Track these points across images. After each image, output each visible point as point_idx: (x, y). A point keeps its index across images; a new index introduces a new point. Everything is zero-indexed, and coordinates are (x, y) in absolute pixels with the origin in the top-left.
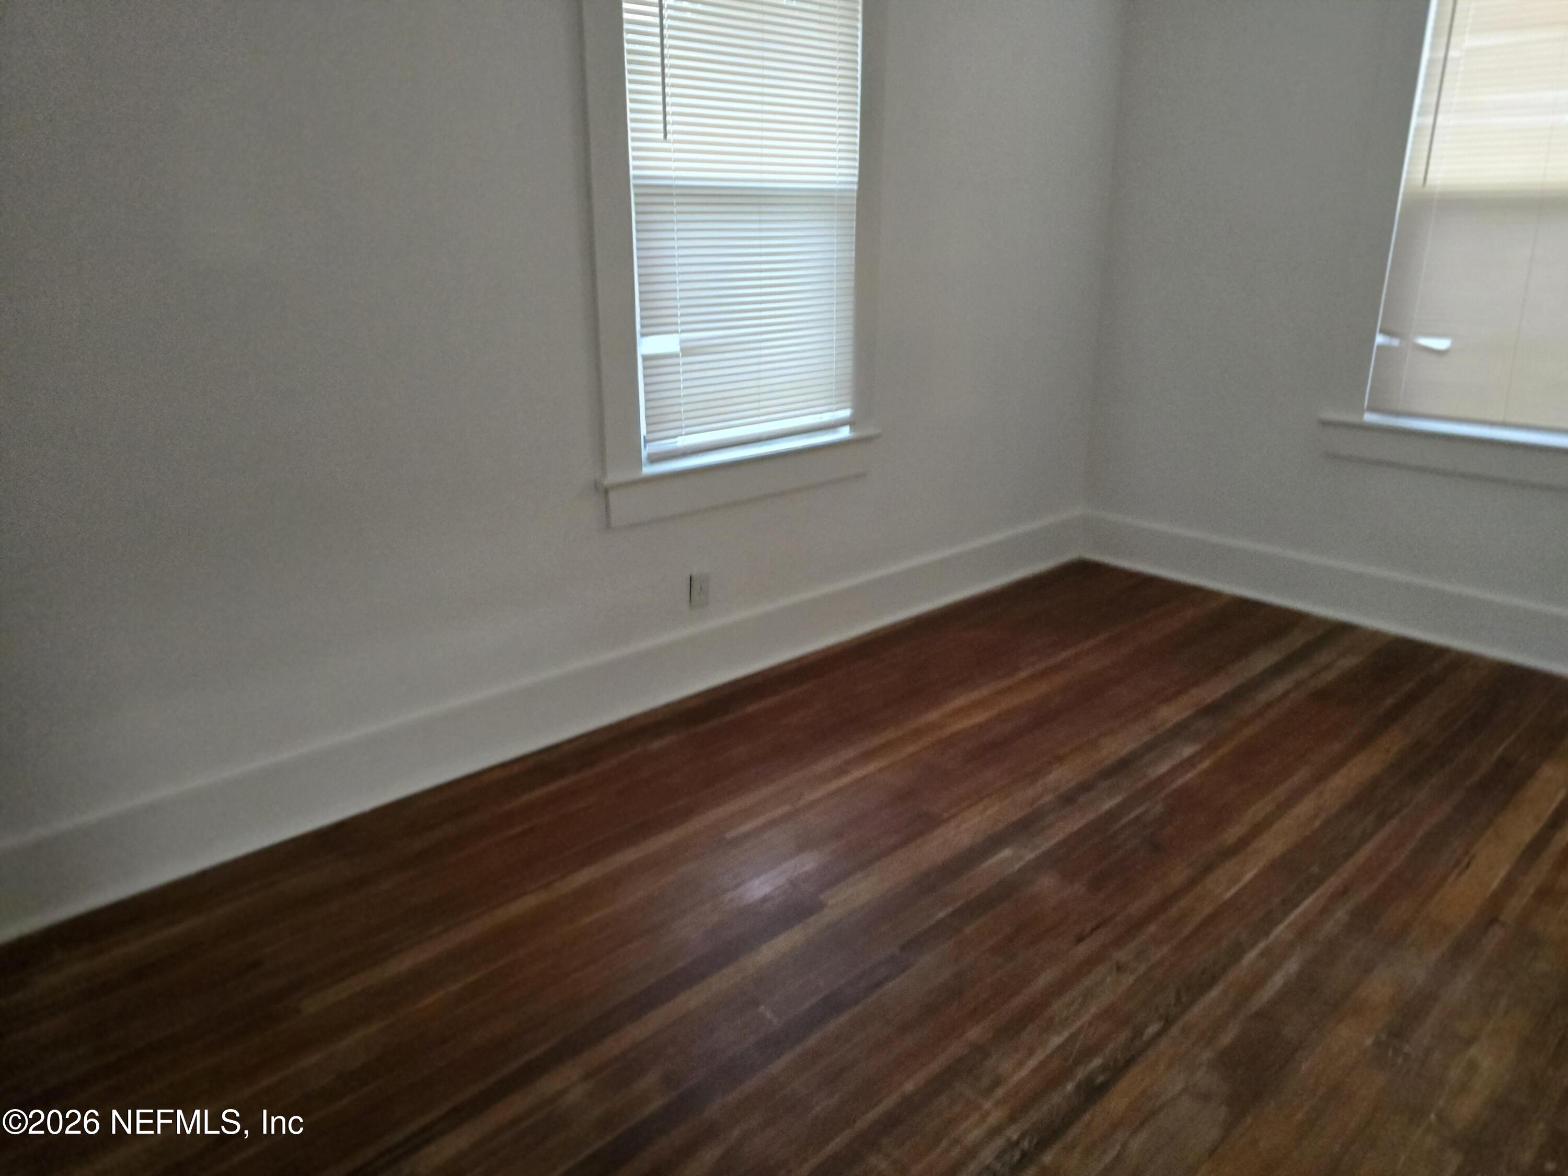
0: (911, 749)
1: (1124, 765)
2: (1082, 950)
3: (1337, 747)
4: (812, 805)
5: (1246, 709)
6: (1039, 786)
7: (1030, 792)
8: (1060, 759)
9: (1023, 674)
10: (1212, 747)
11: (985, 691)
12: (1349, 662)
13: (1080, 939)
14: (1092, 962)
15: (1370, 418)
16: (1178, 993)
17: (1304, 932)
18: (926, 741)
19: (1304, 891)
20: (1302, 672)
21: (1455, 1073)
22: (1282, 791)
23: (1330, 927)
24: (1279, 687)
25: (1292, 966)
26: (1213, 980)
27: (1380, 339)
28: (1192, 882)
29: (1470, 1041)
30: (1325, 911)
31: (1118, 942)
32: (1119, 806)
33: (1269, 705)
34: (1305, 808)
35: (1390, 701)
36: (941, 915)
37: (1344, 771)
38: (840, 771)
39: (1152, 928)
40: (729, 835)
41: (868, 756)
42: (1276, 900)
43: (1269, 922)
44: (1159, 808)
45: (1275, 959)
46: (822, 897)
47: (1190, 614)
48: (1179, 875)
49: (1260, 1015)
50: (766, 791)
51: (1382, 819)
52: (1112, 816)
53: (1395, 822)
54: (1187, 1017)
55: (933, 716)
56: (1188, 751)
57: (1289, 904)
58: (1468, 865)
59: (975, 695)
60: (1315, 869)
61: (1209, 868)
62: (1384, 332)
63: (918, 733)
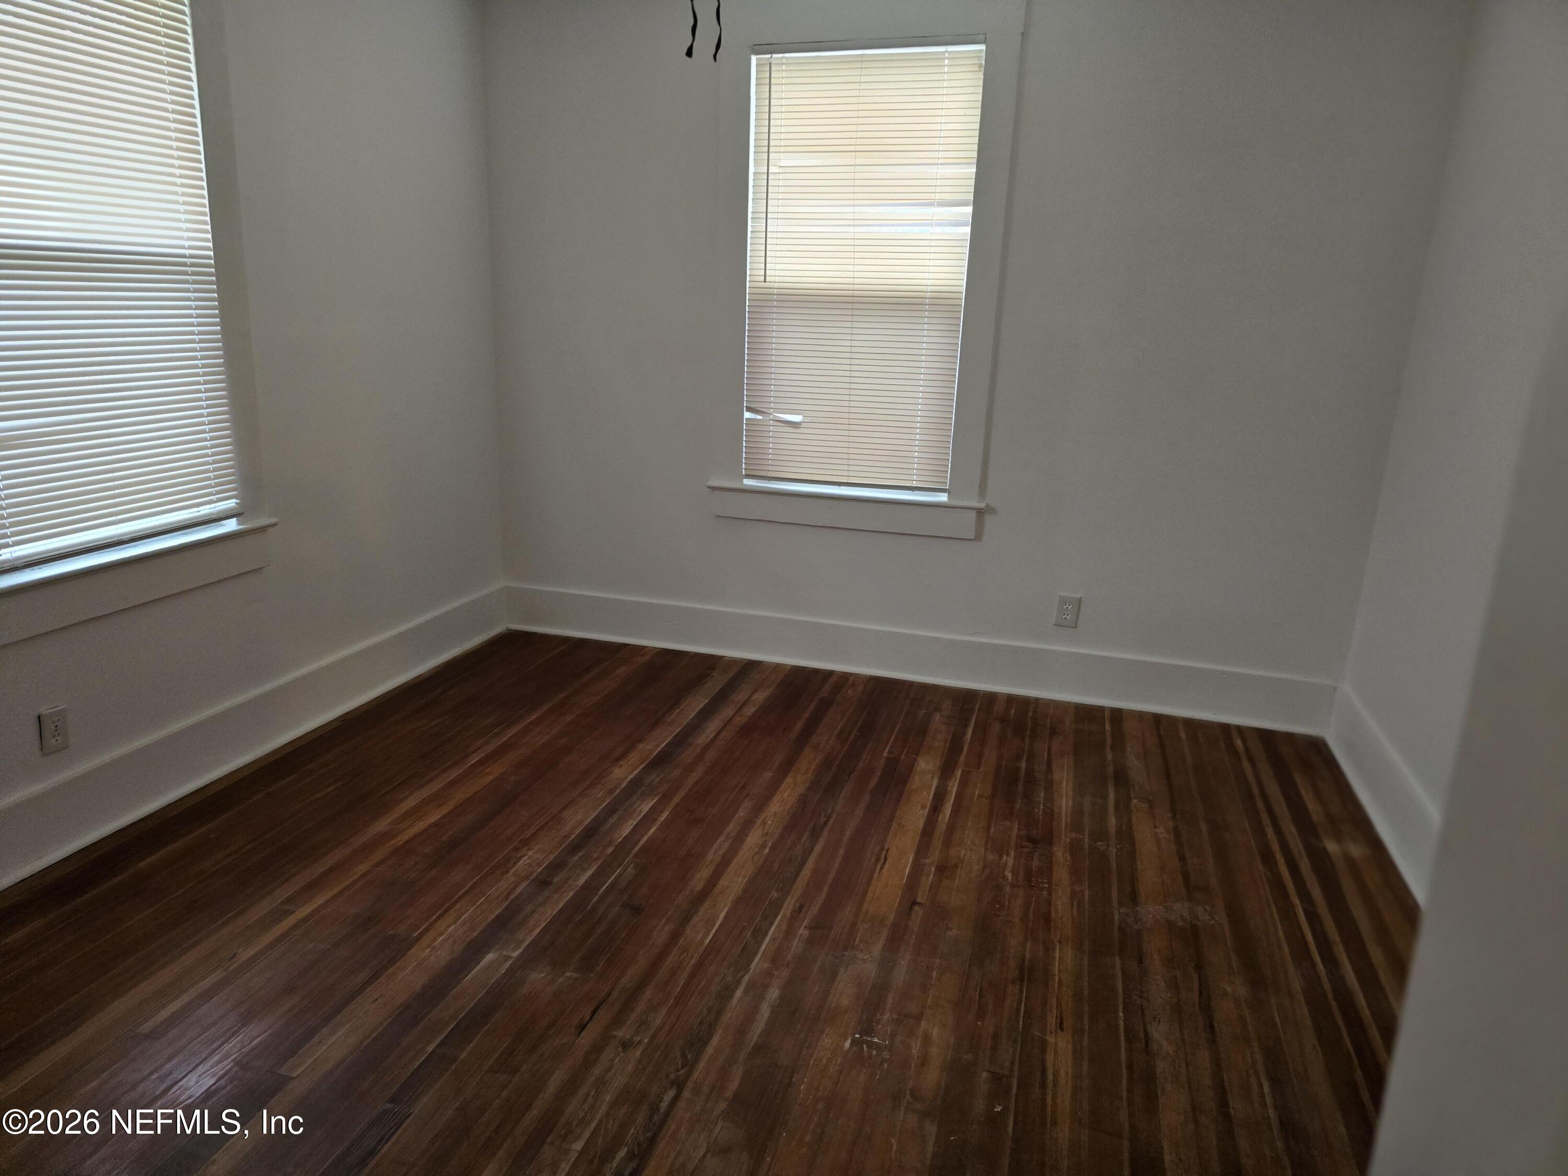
0: (362, 868)
1: (591, 832)
2: (586, 1040)
3: (768, 775)
4: (252, 961)
5: (687, 756)
6: (511, 877)
7: (504, 884)
8: (526, 843)
9: (474, 759)
10: (666, 798)
11: (435, 786)
12: (760, 697)
13: (582, 1027)
14: (597, 1049)
15: (748, 482)
16: (684, 1056)
17: (776, 958)
18: (379, 855)
19: (768, 918)
20: (727, 712)
21: (916, 1049)
22: (732, 827)
23: (796, 945)
24: (711, 728)
25: (774, 994)
26: (711, 1028)
27: (747, 415)
28: (675, 936)
29: (919, 1018)
30: (790, 932)
31: (618, 1020)
32: (592, 877)
33: (707, 748)
34: (753, 838)
35: (799, 726)
36: (430, 1048)
37: (777, 798)
38: (280, 914)
39: (648, 994)
40: (146, 1028)
41: (312, 887)
42: (749, 934)
43: (747, 954)
44: (631, 870)
45: (758, 990)
46: (283, 1071)
47: (621, 671)
48: (660, 933)
49: (759, 1048)
50: (188, 959)
51: (815, 835)
52: (588, 888)
53: (825, 834)
54: (696, 1075)
55: (381, 825)
56: (646, 807)
57: (760, 934)
58: (885, 859)
59: (424, 793)
60: (775, 894)
61: (686, 918)
62: (749, 409)
63: (367, 849)
